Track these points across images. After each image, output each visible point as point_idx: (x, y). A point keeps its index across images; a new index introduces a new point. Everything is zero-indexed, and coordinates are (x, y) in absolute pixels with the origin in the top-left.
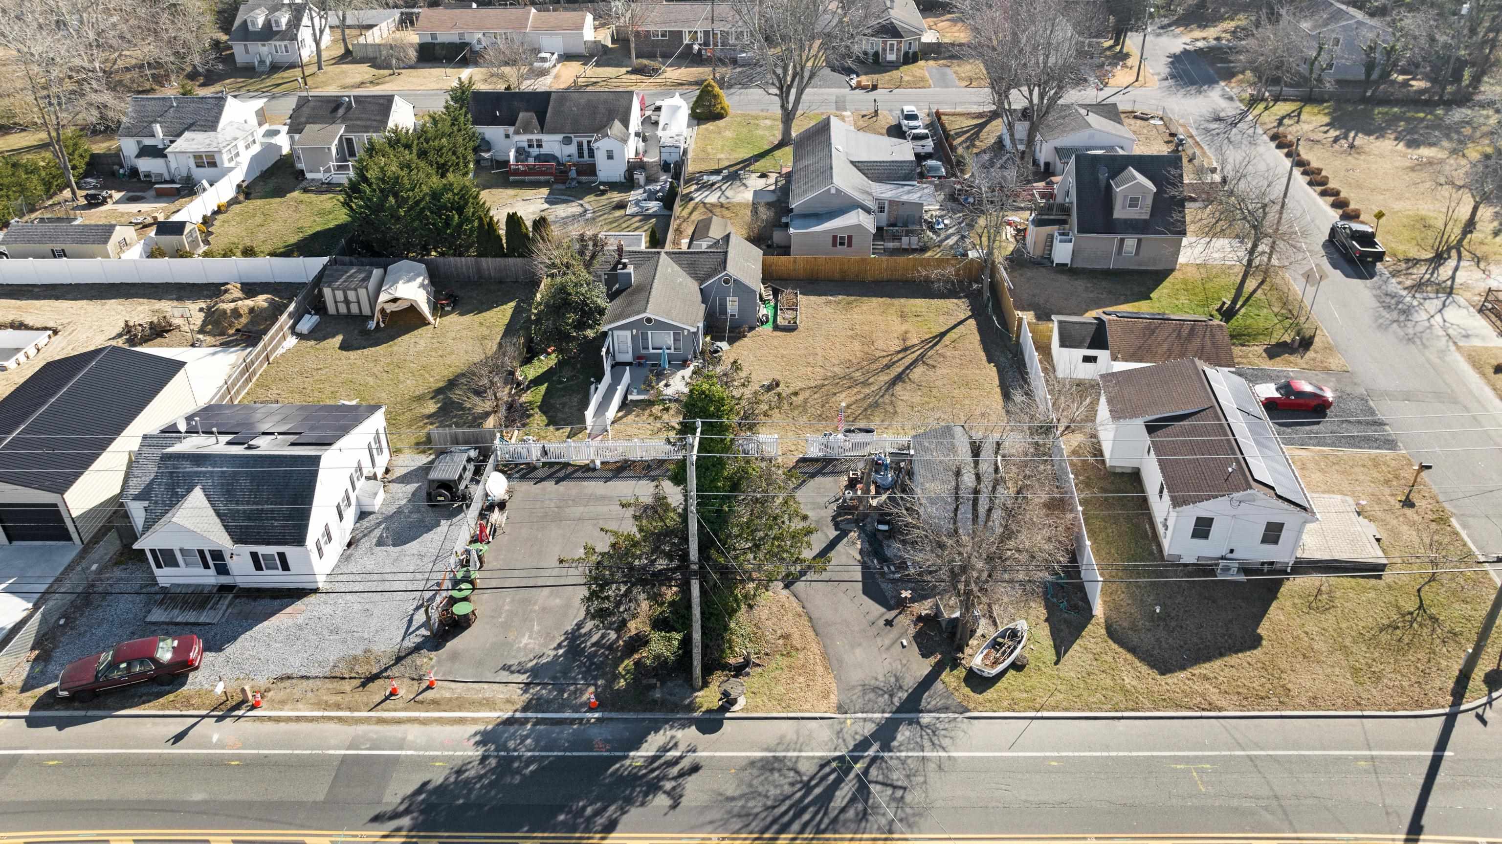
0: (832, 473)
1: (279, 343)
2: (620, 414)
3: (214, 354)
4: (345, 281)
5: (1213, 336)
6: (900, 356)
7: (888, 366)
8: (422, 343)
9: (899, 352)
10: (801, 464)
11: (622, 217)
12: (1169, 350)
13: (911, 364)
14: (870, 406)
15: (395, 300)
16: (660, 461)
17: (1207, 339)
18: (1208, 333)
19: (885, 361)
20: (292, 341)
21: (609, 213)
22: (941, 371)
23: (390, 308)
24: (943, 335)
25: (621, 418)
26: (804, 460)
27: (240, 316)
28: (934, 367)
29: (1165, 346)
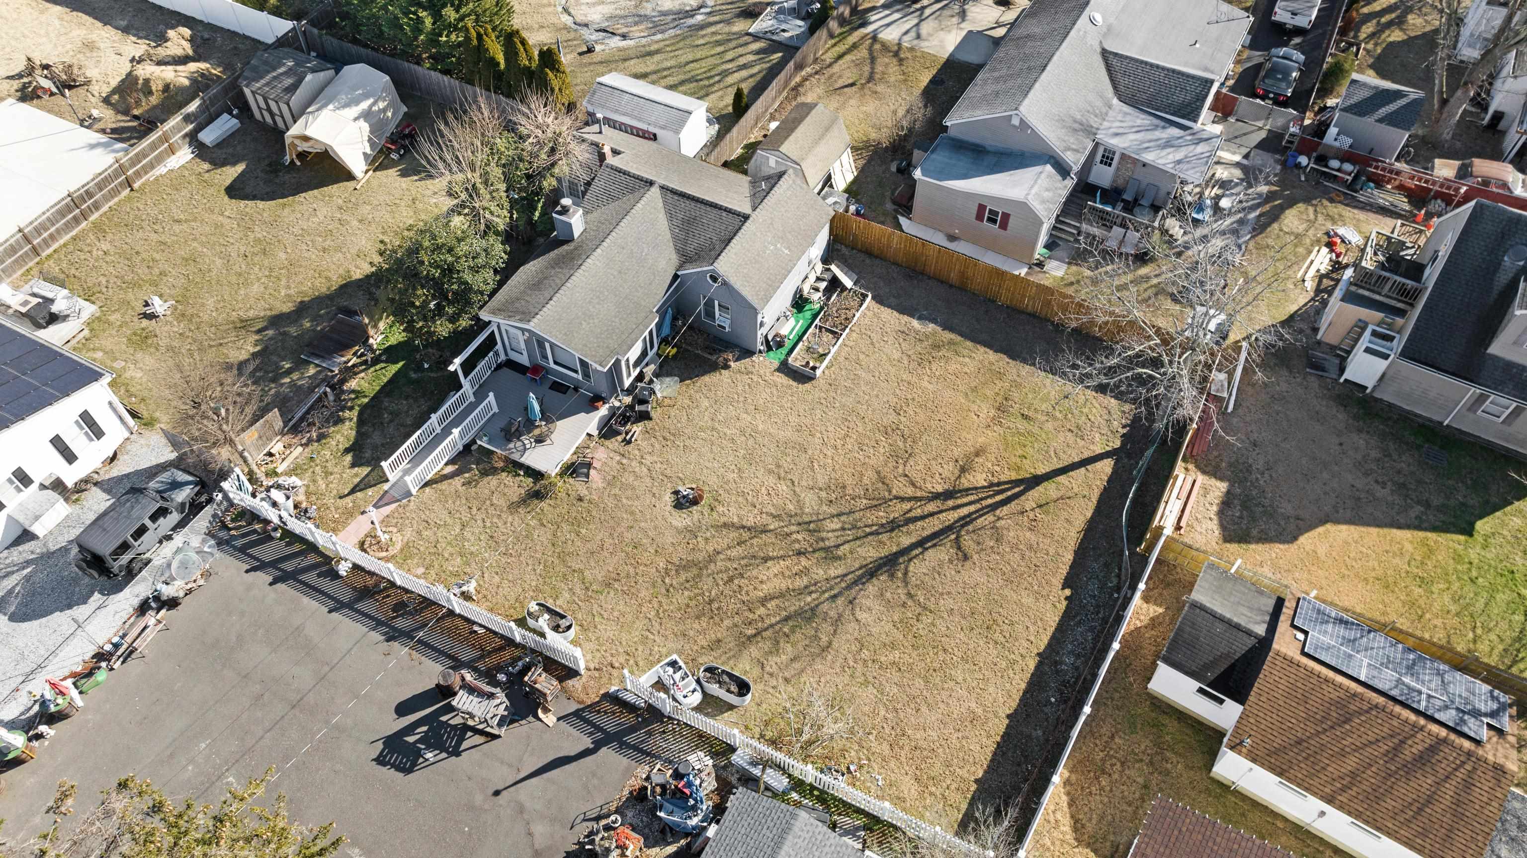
0: (636, 748)
1: (159, 160)
2: (450, 469)
3: (93, 147)
4: (267, 84)
5: (1468, 785)
6: (931, 507)
7: (893, 526)
8: (323, 211)
9: (936, 496)
10: (606, 705)
11: (740, 35)
12: (1353, 775)
13: (935, 535)
14: (799, 613)
15: (306, 139)
16: (425, 599)
17: (1449, 789)
18: (1461, 774)
19: (897, 510)
20: (184, 155)
21: (728, 22)
22: (972, 574)
23: (303, 147)
24: (1036, 481)
25: (446, 477)
26: (614, 699)
27: (150, 93)
28: (966, 558)
29: (1352, 762)
